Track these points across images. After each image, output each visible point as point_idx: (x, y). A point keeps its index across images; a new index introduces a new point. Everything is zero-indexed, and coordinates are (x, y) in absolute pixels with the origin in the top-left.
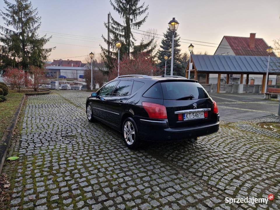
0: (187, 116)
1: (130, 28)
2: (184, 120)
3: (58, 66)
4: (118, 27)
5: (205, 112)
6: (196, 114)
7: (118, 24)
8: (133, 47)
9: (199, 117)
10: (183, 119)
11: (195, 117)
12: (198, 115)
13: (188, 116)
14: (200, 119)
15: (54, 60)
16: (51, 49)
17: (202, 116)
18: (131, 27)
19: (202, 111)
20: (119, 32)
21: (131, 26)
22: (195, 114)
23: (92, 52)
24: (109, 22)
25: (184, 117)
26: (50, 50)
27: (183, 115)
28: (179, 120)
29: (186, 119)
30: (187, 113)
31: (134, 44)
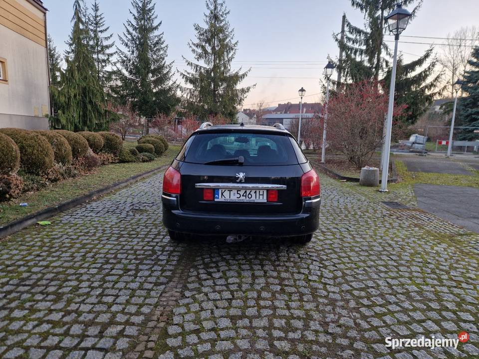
0: (222, 194)
1: (383, 35)
2: (216, 200)
3: (285, 113)
4: (358, 37)
5: (269, 191)
6: (246, 192)
7: (359, 32)
8: (386, 70)
9: (253, 198)
10: (214, 198)
11: (242, 198)
12: (249, 194)
13: (226, 194)
14: (254, 203)
15: (279, 105)
16: (250, 88)
17: (262, 198)
18: (384, 33)
19: (263, 189)
20: (359, 45)
21: (384, 30)
22: (242, 192)
23: (302, 88)
24: (343, 31)
25: (216, 196)
26: (248, 89)
27: (215, 191)
28: (205, 199)
29: (220, 199)
30: (226, 188)
31: (389, 64)
